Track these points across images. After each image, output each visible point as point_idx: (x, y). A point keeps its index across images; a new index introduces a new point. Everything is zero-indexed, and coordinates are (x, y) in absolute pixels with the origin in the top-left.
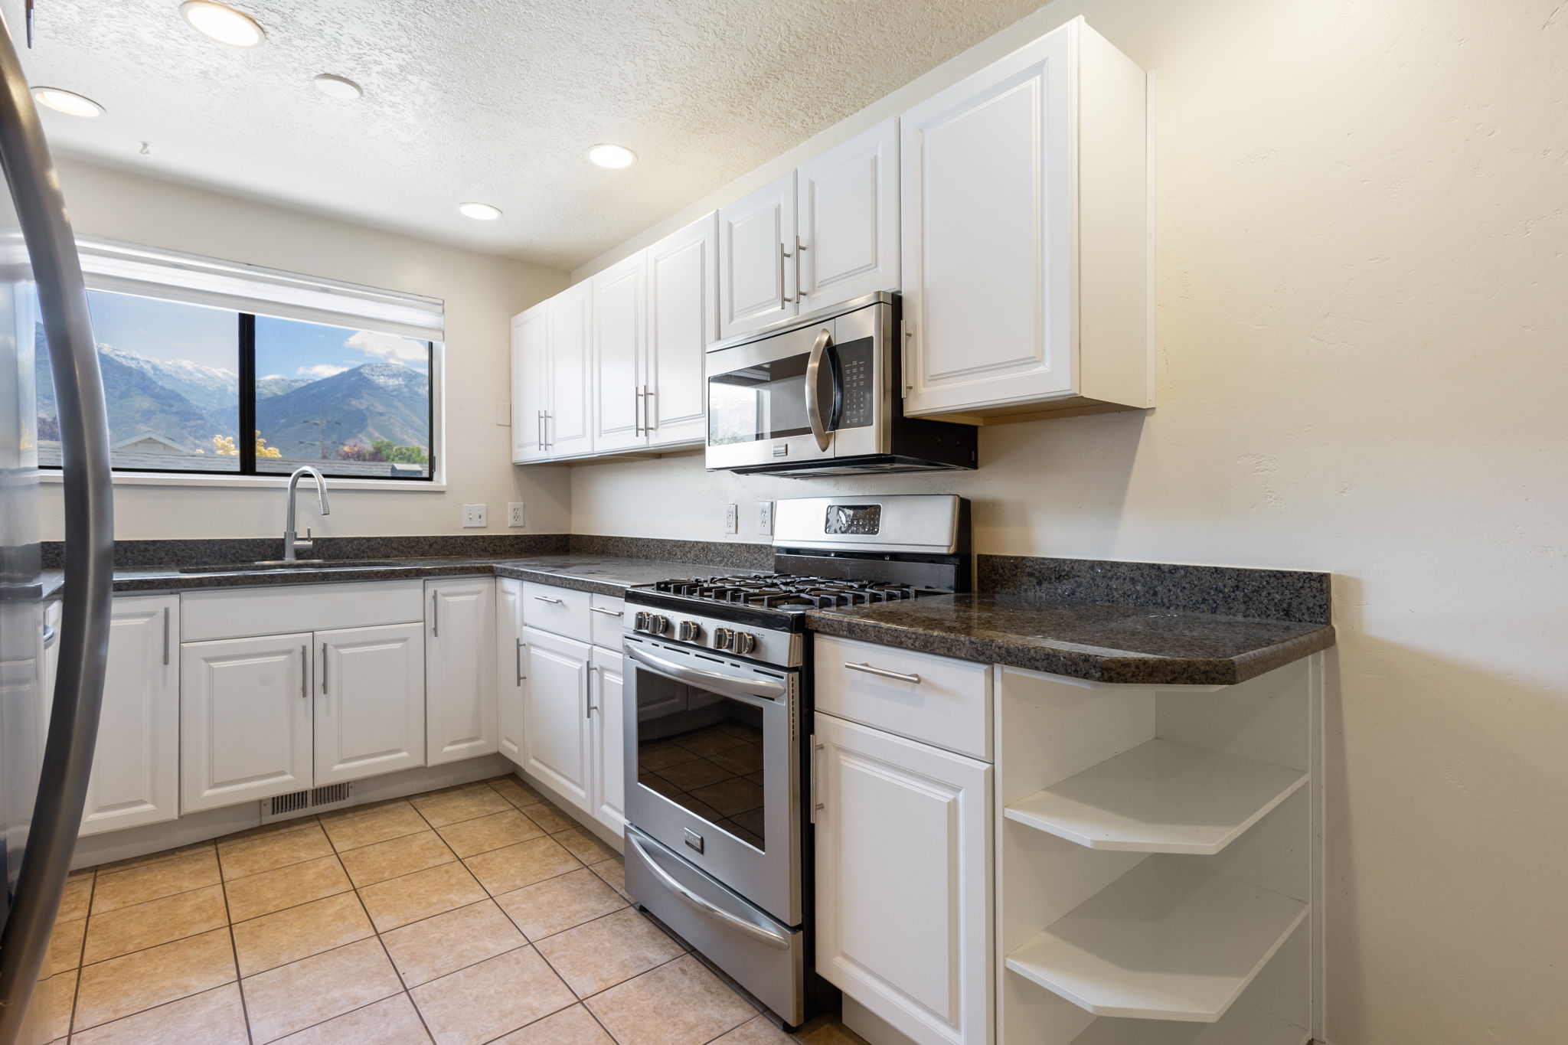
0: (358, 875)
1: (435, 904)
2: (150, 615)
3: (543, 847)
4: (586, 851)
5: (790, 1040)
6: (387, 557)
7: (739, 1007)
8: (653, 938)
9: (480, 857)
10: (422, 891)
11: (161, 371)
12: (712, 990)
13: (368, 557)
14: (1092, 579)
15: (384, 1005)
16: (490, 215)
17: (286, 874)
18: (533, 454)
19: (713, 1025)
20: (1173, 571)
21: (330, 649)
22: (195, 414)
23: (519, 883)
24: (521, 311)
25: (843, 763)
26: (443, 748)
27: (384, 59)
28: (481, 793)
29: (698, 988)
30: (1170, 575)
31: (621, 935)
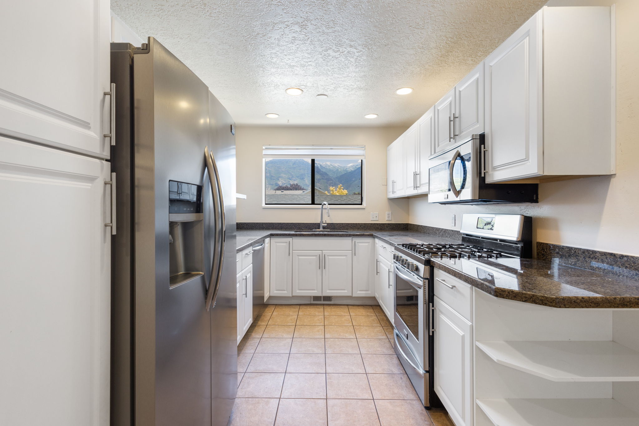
0: (327, 322)
1: (341, 335)
2: (286, 243)
3: (378, 329)
4: (391, 334)
5: (425, 411)
6: (347, 229)
7: (414, 395)
8: (397, 366)
9: (359, 327)
10: (340, 331)
11: (322, 166)
12: (408, 387)
13: (342, 229)
14: (584, 258)
15: (319, 355)
16: (375, 116)
17: (311, 317)
18: (392, 196)
19: (402, 396)
20: (621, 258)
21: (326, 257)
22: (330, 179)
23: (366, 337)
24: (390, 144)
25: (440, 316)
26: (357, 291)
27: (329, 87)
28: (368, 309)
29: (403, 384)
30: (620, 259)
31: (388, 361)
